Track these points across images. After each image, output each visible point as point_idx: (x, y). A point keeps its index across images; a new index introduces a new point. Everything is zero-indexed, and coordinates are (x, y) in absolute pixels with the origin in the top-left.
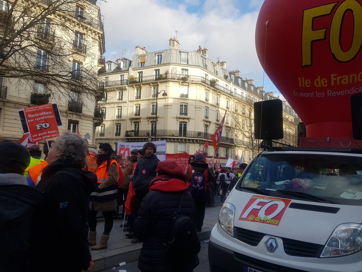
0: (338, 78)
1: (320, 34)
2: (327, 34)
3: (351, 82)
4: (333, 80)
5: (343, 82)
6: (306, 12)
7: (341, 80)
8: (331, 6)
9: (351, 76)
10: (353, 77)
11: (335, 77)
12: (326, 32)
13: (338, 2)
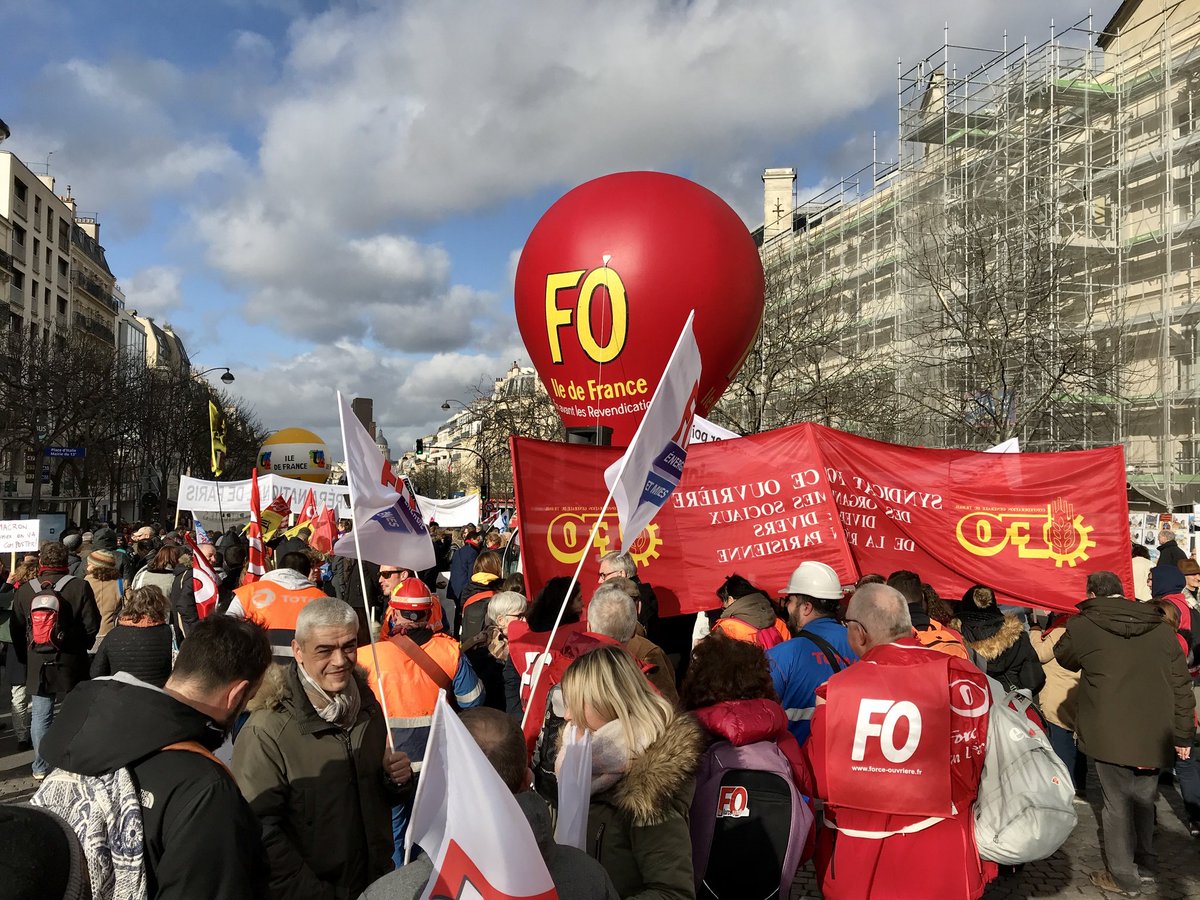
0: (599, 388)
1: (564, 317)
2: (574, 317)
3: (618, 395)
4: (592, 390)
5: (607, 397)
6: (551, 278)
7: (603, 391)
8: (577, 275)
9: (616, 385)
10: (619, 387)
11: (594, 386)
12: (572, 314)
13: (587, 270)
